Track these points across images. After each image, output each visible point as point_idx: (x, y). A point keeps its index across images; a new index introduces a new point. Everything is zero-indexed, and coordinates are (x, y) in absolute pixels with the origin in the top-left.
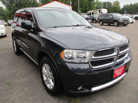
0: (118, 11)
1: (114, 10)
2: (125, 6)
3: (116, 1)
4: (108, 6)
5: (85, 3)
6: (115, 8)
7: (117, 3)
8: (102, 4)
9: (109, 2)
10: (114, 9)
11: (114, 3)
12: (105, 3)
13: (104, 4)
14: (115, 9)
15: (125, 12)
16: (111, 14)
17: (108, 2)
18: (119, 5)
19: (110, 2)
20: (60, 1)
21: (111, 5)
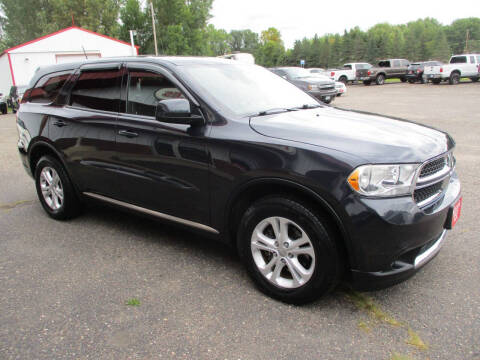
0: (280, 59)
1: (267, 55)
2: (298, 44)
3: (270, 29)
4: (246, 43)
5: (177, 34)
6: (270, 49)
7: (273, 34)
8: (227, 37)
9: (249, 31)
10: (267, 52)
11: (265, 33)
12: (237, 35)
13: (236, 38)
14: (271, 52)
15: (303, 62)
16: (280, 68)
17: (245, 31)
18: (280, 41)
19: (253, 31)
20: (86, 26)
21: (255, 41)
